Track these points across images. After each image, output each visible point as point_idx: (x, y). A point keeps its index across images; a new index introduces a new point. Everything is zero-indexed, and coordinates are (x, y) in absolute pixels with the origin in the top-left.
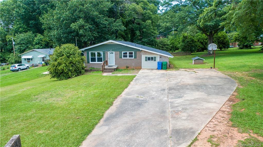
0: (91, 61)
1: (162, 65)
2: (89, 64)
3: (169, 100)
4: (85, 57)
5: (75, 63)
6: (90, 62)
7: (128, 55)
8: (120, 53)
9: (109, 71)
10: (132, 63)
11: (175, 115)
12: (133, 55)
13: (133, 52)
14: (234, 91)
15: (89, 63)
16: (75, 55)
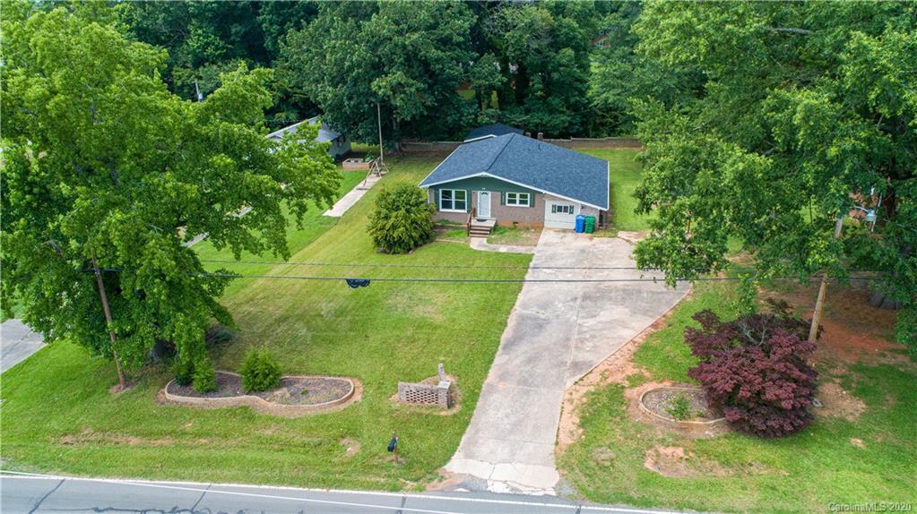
0: (443, 207)
1: (584, 225)
2: (438, 213)
3: (579, 321)
6: (441, 210)
7: (518, 199)
8: (502, 195)
9: (480, 234)
10: (526, 215)
11: (580, 345)
12: (529, 199)
13: (529, 195)
14: (672, 307)
15: (439, 211)
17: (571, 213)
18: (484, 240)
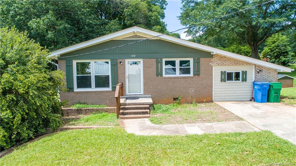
0: (79, 86)
2: (71, 94)
4: (59, 74)
5: (27, 93)
6: (76, 90)
7: (176, 67)
8: (157, 63)
9: (137, 113)
10: (189, 88)
12: (191, 66)
13: (191, 60)
15: (73, 91)
16: (25, 65)
17: (244, 80)
18: (147, 122)
